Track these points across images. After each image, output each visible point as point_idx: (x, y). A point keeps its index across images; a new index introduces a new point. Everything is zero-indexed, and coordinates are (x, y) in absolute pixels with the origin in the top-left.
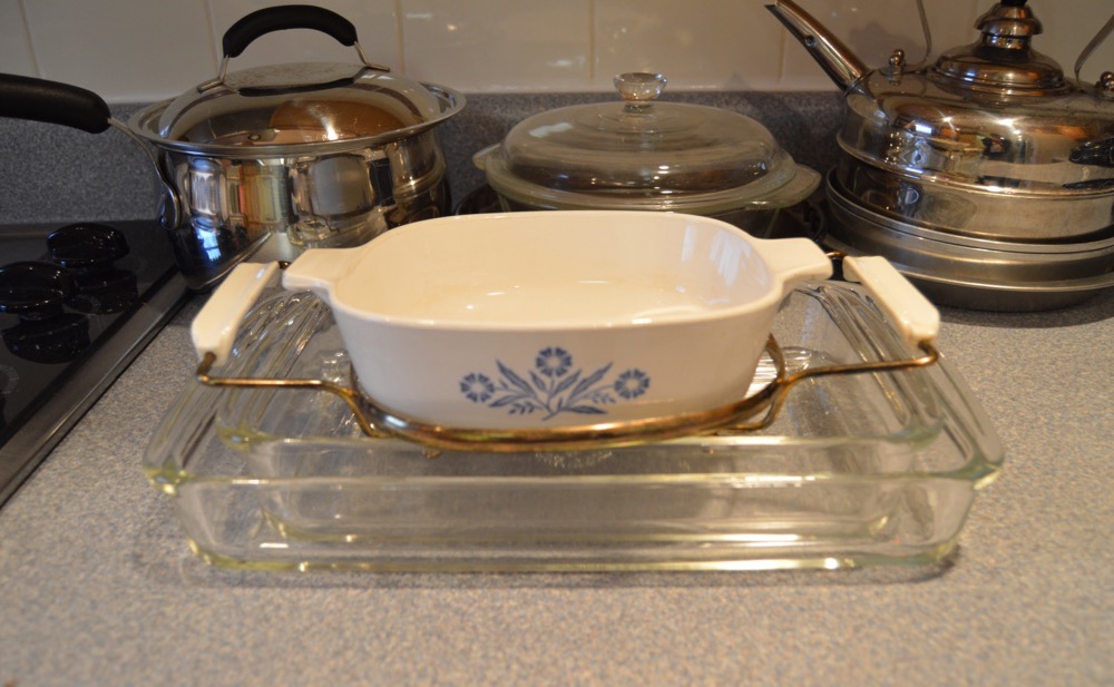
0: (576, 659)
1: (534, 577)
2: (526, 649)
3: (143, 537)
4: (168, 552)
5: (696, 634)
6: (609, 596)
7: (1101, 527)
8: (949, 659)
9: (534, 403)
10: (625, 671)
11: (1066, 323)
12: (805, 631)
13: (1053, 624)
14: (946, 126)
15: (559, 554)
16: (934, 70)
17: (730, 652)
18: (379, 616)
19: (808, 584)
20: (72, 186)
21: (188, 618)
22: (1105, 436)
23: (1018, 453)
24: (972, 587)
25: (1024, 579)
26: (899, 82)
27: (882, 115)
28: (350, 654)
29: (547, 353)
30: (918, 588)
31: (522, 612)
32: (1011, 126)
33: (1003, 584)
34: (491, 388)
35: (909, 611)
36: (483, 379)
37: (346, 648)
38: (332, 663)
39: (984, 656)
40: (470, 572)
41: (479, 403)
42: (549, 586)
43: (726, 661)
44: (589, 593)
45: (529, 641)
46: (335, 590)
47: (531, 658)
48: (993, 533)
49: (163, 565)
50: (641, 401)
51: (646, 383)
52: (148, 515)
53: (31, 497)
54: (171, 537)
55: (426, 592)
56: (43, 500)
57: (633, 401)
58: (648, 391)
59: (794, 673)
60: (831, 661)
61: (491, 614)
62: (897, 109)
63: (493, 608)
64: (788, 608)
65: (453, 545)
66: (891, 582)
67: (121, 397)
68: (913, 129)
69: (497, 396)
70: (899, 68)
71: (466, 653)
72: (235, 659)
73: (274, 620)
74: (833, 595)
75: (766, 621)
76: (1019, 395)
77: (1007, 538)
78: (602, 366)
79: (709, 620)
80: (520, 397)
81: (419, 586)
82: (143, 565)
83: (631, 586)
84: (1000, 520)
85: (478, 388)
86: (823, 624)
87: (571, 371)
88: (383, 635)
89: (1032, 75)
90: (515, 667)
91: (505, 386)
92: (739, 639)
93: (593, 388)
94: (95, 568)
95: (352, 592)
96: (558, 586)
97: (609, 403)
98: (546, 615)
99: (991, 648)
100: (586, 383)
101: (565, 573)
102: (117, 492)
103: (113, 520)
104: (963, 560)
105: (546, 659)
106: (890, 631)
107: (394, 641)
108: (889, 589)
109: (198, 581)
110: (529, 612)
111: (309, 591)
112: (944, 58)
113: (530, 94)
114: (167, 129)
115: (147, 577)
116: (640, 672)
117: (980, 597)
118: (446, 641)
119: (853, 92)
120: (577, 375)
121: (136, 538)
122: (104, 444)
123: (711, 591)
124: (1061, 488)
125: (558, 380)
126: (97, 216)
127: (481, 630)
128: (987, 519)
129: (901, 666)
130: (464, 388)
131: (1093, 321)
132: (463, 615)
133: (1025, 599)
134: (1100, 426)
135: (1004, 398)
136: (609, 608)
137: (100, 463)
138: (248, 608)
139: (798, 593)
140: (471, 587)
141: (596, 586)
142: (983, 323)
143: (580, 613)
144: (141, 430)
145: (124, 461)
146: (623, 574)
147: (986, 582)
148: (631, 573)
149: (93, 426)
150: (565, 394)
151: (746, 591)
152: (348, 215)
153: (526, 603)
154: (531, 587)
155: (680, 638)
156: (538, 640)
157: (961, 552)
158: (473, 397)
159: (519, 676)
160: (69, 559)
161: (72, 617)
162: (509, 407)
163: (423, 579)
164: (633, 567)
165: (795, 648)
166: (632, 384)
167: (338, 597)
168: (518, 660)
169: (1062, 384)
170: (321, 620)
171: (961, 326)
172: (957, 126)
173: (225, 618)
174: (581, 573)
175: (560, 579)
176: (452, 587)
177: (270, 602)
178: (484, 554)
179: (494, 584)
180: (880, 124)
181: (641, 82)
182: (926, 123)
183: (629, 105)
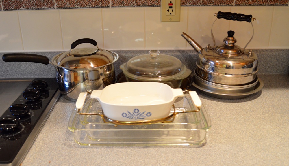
0: (140, 158)
1: (133, 147)
2: (132, 157)
3: (65, 141)
4: (70, 143)
5: (159, 155)
6: (145, 149)
7: (233, 139)
8: (200, 159)
9: (133, 117)
10: (148, 160)
11: (242, 102)
12: (177, 155)
13: (218, 154)
14: (217, 63)
15: (137, 142)
16: (215, 49)
17: (165, 157)
18: (108, 152)
19: (179, 148)
20: (29, 70)
21: (76, 153)
22: (240, 124)
23: (222, 127)
24: (207, 149)
25: (216, 147)
26: (208, 52)
27: (204, 59)
28: (104, 158)
29: (135, 110)
30: (197, 149)
31: (131, 152)
32: (231, 63)
33: (212, 148)
34: (127, 115)
35: (195, 152)
36: (125, 114)
37: (103, 157)
38: (101, 159)
39: (205, 158)
40: (122, 146)
41: (125, 117)
42: (136, 148)
43: (164, 159)
44: (142, 149)
45: (132, 156)
46: (100, 149)
47: (133, 158)
48: (213, 140)
49: (69, 145)
50: (150, 117)
51: (151, 114)
52: (65, 137)
53: (42, 134)
54: (70, 141)
55: (115, 149)
56: (45, 135)
57: (149, 117)
58: (151, 116)
59: (174, 160)
60: (180, 159)
61: (126, 152)
62: (207, 58)
63: (126, 151)
64: (175, 151)
65: (119, 141)
66: (193, 148)
67: (53, 116)
68: (210, 63)
69: (127, 116)
71: (122, 157)
72: (85, 158)
73: (90, 153)
74: (183, 150)
75: (171, 153)
76: (226, 116)
77: (215, 141)
78: (144, 111)
79: (162, 153)
80: (131, 116)
81: (114, 148)
82: (66, 145)
83: (149, 148)
84: (215, 138)
85: (124, 115)
86: (180, 154)
87: (139, 112)
88: (109, 155)
89: (235, 51)
90: (130, 159)
91: (129, 115)
92: (166, 156)
93: (142, 115)
94: (58, 145)
95: (103, 149)
96: (137, 148)
97: (145, 118)
98: (135, 152)
99: (207, 157)
100: (141, 114)
101: (138, 146)
102: (58, 133)
103: (59, 138)
104: (206, 145)
105: (135, 158)
106: (191, 155)
107: (110, 156)
108: (192, 149)
109: (76, 147)
110: (132, 152)
111: (95, 149)
112: (217, 47)
113: (131, 51)
114: (59, 63)
115: (67, 147)
116: (150, 160)
117: (207, 150)
118: (119, 156)
119: (199, 53)
120: (140, 113)
121: (64, 141)
122: (52, 125)
123: (163, 149)
124: (228, 133)
125: (137, 114)
126: (35, 76)
127: (125, 154)
128: (213, 138)
129: (192, 159)
130: (122, 115)
131: (247, 101)
132: (121, 152)
133: (215, 150)
134: (240, 122)
135: (223, 117)
136: (145, 151)
137: (53, 128)
138: (86, 151)
139: (177, 149)
140: (123, 148)
141: (143, 148)
142: (224, 102)
143: (141, 152)
144: (59, 123)
145: (57, 128)
146: (148, 146)
147: (209, 148)
148: (149, 146)
149: (49, 122)
150: (138, 116)
151: (168, 149)
152: (95, 80)
153: (132, 150)
154: (133, 148)
155: (157, 155)
156: (134, 156)
157: (207, 143)
158: (124, 116)
159: (131, 160)
160: (53, 144)
161: (56, 153)
162: (129, 118)
163: (114, 147)
164: (150, 145)
165: (175, 157)
166: (149, 114)
167: (100, 150)
168: (131, 158)
169: (236, 114)
170: (98, 153)
171: (219, 102)
172: (219, 63)
173: (82, 153)
174: (141, 146)
175: (137, 147)
176: (119, 148)
177: (89, 150)
178: (125, 142)
179: (126, 148)
180: (204, 61)
181: (154, 53)
182: (212, 61)
183: (152, 57)
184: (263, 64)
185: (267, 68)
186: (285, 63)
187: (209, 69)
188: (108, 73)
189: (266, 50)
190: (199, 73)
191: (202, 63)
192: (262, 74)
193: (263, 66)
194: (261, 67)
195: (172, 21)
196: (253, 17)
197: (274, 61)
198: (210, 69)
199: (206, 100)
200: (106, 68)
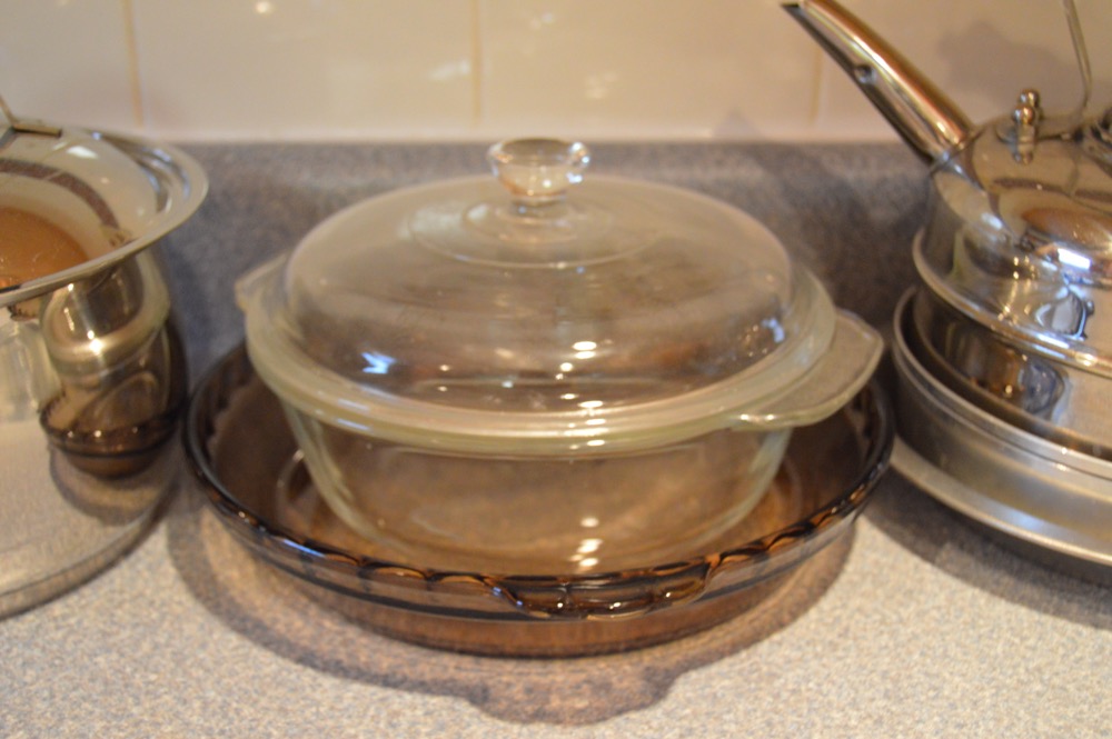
16: (1096, 134)
26: (1031, 156)
27: (996, 223)
62: (1025, 215)
68: (1054, 257)
70: (1031, 130)
119: (946, 168)
180: (993, 238)
181: (541, 163)
182: (1079, 246)
183: (519, 204)
187: (1039, 318)
188: (96, 346)
190: (941, 350)
191: (978, 256)
198: (1049, 316)
199: (1023, 611)
200: (68, 302)
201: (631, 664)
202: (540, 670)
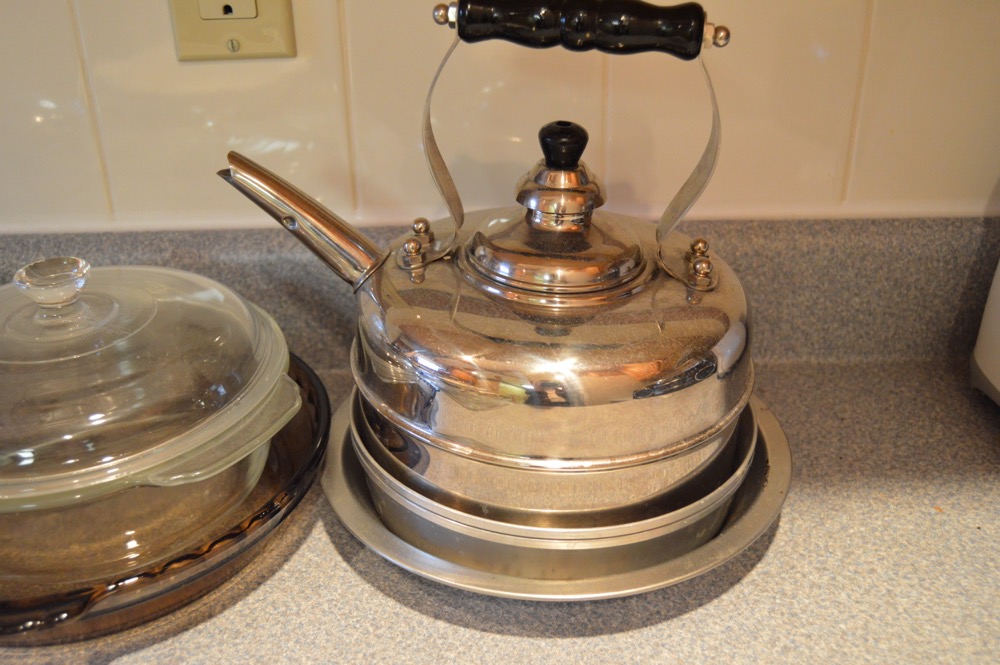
62: (403, 325)
70: (419, 258)
112: (481, 239)
119: (361, 288)
184: (808, 307)
185: (835, 325)
186: (935, 296)
189: (827, 221)
192: (804, 359)
193: (813, 314)
194: (799, 322)
195: (240, 52)
196: (710, 18)
197: (877, 287)
201: (86, 650)
202: (22, 654)
